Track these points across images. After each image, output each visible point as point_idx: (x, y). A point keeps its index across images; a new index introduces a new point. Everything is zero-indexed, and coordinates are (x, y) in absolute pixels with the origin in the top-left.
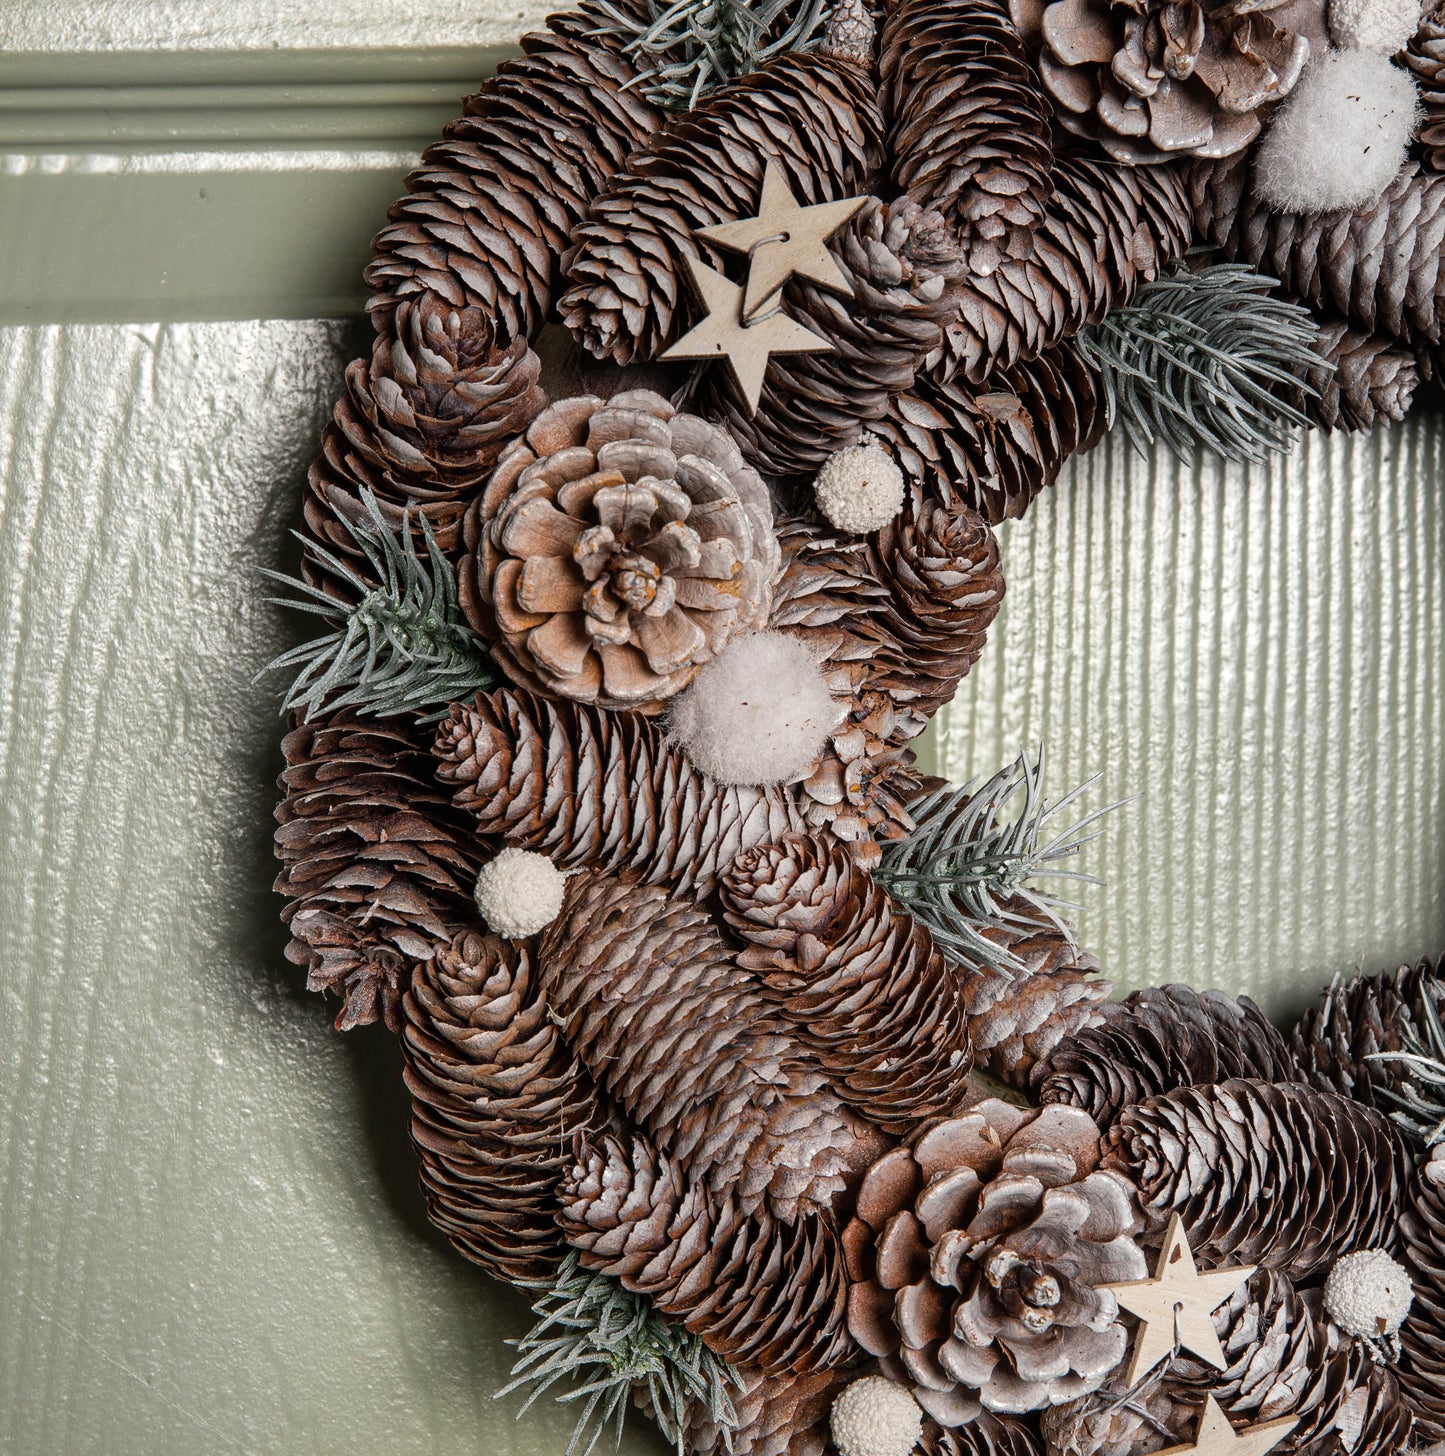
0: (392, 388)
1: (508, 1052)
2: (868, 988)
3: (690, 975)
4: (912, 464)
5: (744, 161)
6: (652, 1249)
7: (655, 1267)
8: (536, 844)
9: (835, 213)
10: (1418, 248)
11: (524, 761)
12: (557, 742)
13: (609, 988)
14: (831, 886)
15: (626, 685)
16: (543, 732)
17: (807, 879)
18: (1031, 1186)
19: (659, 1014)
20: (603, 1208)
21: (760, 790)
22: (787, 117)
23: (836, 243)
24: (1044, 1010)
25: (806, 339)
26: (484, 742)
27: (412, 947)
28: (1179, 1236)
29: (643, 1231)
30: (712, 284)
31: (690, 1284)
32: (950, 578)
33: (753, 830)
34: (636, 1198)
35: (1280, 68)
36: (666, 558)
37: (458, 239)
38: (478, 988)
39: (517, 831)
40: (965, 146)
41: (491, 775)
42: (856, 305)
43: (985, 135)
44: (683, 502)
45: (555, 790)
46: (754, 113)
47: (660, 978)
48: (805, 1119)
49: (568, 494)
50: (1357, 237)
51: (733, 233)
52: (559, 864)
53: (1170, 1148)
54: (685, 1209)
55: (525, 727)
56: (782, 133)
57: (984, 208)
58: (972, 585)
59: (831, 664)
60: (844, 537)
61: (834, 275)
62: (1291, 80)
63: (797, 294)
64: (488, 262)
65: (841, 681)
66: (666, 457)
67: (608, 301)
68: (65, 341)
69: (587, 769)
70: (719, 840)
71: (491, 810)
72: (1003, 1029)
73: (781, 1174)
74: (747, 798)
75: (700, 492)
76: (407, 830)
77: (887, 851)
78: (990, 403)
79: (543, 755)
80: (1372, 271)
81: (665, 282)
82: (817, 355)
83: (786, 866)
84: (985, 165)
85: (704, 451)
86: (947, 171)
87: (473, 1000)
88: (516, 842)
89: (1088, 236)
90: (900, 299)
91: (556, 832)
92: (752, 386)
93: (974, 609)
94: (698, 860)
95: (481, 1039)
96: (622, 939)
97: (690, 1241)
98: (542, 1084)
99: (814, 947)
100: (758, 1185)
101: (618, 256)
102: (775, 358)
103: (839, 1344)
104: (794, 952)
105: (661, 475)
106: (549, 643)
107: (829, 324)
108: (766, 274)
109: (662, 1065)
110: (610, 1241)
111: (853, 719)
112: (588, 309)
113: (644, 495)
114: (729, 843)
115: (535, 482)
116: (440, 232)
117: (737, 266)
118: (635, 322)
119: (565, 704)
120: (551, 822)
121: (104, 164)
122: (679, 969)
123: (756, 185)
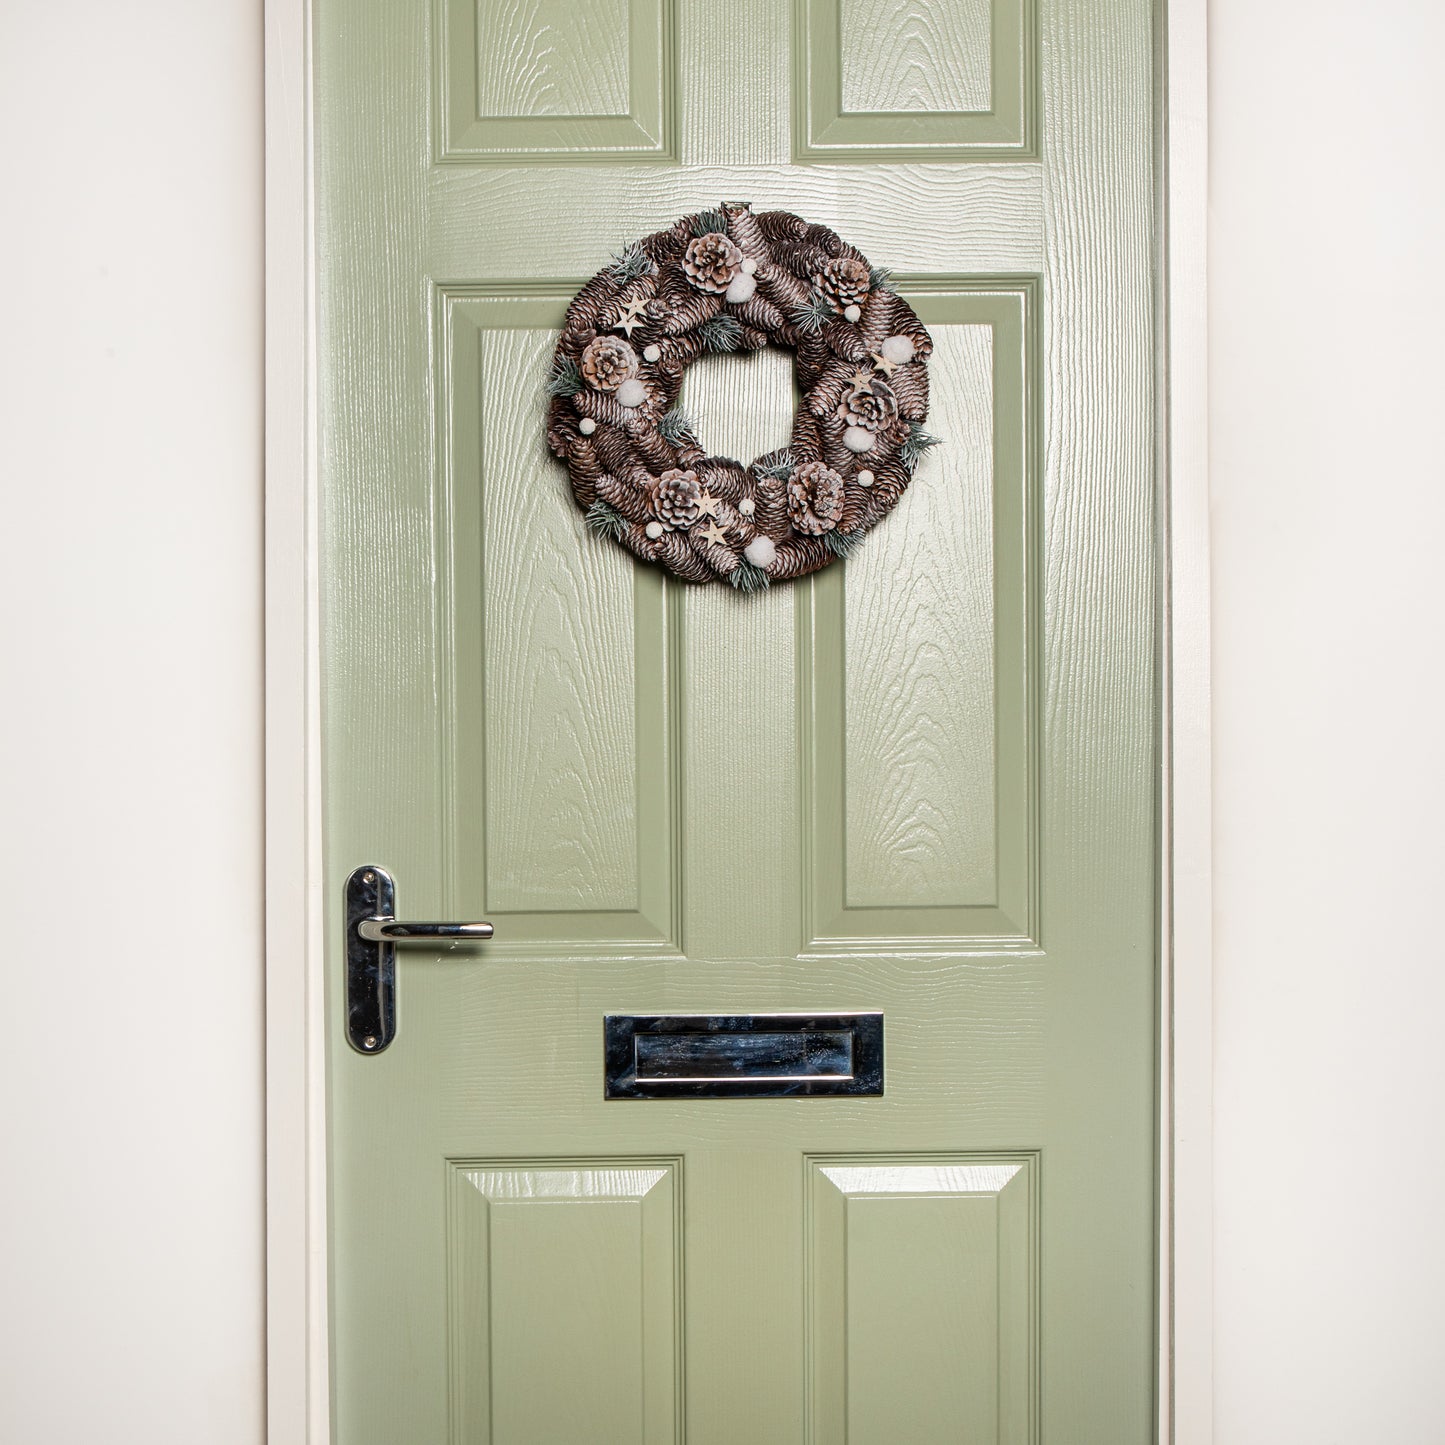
0: (568, 335)
1: (587, 457)
3: (618, 442)
4: (663, 350)
5: (630, 293)
6: (610, 493)
7: (611, 496)
8: (589, 417)
9: (644, 302)
10: (758, 310)
11: (588, 401)
12: (594, 398)
13: (604, 444)
14: (644, 425)
15: (606, 387)
16: (591, 396)
17: (639, 424)
18: (679, 481)
19: (612, 449)
20: (602, 485)
21: (632, 408)
22: (639, 285)
23: (645, 307)
24: (691, 456)
25: (640, 325)
26: (581, 398)
27: (569, 438)
28: (707, 491)
29: (609, 489)
30: (623, 315)
31: (617, 500)
32: (671, 372)
33: (631, 416)
34: (607, 484)
35: (728, 276)
36: (612, 363)
37: (580, 308)
38: (581, 445)
39: (587, 415)
40: (670, 290)
41: (582, 404)
42: (648, 318)
43: (674, 288)
44: (616, 354)
45: (593, 407)
46: (633, 285)
47: (612, 442)
48: (638, 468)
49: (596, 353)
50: (747, 308)
51: (627, 306)
52: (596, 422)
53: (706, 476)
55: (589, 395)
56: (638, 288)
57: (672, 301)
58: (676, 373)
59: (647, 386)
60: (650, 363)
61: (643, 313)
62: (730, 278)
63: (638, 316)
64: (586, 313)
65: (648, 389)
66: (614, 346)
67: (604, 318)
68: (515, 333)
69: (599, 403)
70: (624, 417)
71: (582, 411)
72: (683, 460)
74: (630, 410)
75: (620, 352)
77: (658, 423)
78: (680, 340)
79: (591, 400)
80: (750, 314)
81: (615, 315)
82: (642, 328)
83: (635, 422)
84: (673, 294)
85: (623, 346)
86: (667, 294)
87: (580, 447)
88: (586, 417)
89: (697, 308)
90: (656, 317)
91: (594, 415)
92: (629, 333)
93: (678, 379)
94: (620, 421)
95: (581, 454)
96: (606, 435)
97: (617, 491)
98: (592, 463)
99: (641, 437)
100: (630, 481)
101: (607, 310)
102: (634, 328)
103: (647, 515)
104: (638, 439)
105: (613, 349)
106: (592, 379)
107: (643, 322)
108: (631, 313)
109: (612, 458)
110: (603, 491)
111: (651, 396)
112: (602, 320)
113: (609, 352)
114: (626, 418)
115: (591, 350)
117: (627, 311)
118: (610, 322)
119: (597, 392)
120: (593, 413)
121: (525, 299)
122: (616, 440)
123: (631, 297)
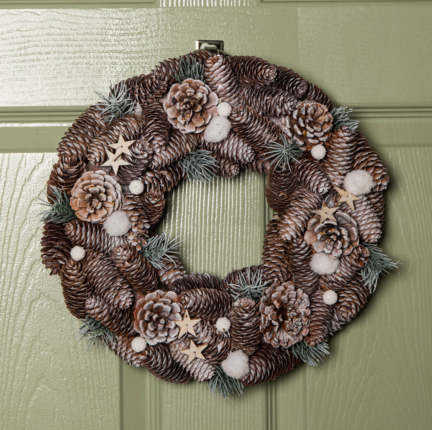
0: (59, 169)
1: (77, 280)
2: (136, 270)
3: (106, 268)
4: (146, 183)
5: (117, 133)
6: (99, 313)
7: (100, 316)
8: (80, 245)
9: (130, 143)
10: (233, 148)
11: (78, 232)
12: (84, 229)
13: (92, 269)
15: (94, 219)
16: (82, 227)
17: (125, 252)
18: (161, 304)
19: (100, 274)
20: (91, 306)
21: (119, 237)
22: (125, 126)
23: (130, 148)
24: (172, 275)
25: (126, 163)
26: (72, 228)
27: (61, 262)
28: (187, 313)
29: (97, 310)
30: (109, 154)
31: (106, 319)
32: (154, 202)
33: (117, 244)
34: (97, 305)
35: (206, 119)
36: (100, 199)
37: (71, 145)
38: (72, 269)
39: (77, 243)
40: (153, 132)
41: (73, 234)
42: (133, 157)
43: (156, 130)
44: (104, 190)
45: (83, 237)
46: (119, 125)
47: (101, 268)
48: (124, 292)
49: (85, 188)
50: (223, 146)
51: (114, 146)
52: (85, 249)
53: (187, 298)
54: (105, 307)
55: (78, 226)
56: (123, 128)
57: (155, 142)
58: (158, 203)
59: (131, 216)
60: (135, 195)
61: (129, 153)
62: (208, 121)
63: (124, 156)
64: (76, 149)
65: (133, 219)
66: (102, 182)
67: (94, 156)
69: (89, 233)
70: (111, 245)
71: (73, 239)
73: (120, 301)
74: (116, 238)
75: (107, 188)
76: (61, 243)
77: (142, 248)
78: (162, 173)
79: (81, 231)
80: (225, 152)
81: (103, 153)
82: (128, 166)
83: (122, 250)
84: (156, 135)
85: (110, 182)
86: (150, 136)
87: (70, 271)
88: (77, 245)
89: (177, 145)
90: (140, 157)
91: (83, 243)
92: (116, 171)
94: (108, 248)
95: (72, 277)
96: (95, 261)
97: (105, 312)
98: (83, 285)
99: (127, 263)
100: (116, 303)
101: (95, 149)
102: (120, 166)
103: (132, 331)
104: (123, 264)
105: (100, 185)
106: (81, 212)
107: (129, 161)
108: (118, 153)
109: (100, 282)
110: (92, 312)
111: (136, 225)
112: (91, 157)
113: (97, 189)
114: (113, 246)
115: (81, 186)
116: (68, 144)
117: (114, 151)
118: (98, 160)
119: (86, 222)
120: (83, 241)
122: (104, 266)
123: (118, 137)
